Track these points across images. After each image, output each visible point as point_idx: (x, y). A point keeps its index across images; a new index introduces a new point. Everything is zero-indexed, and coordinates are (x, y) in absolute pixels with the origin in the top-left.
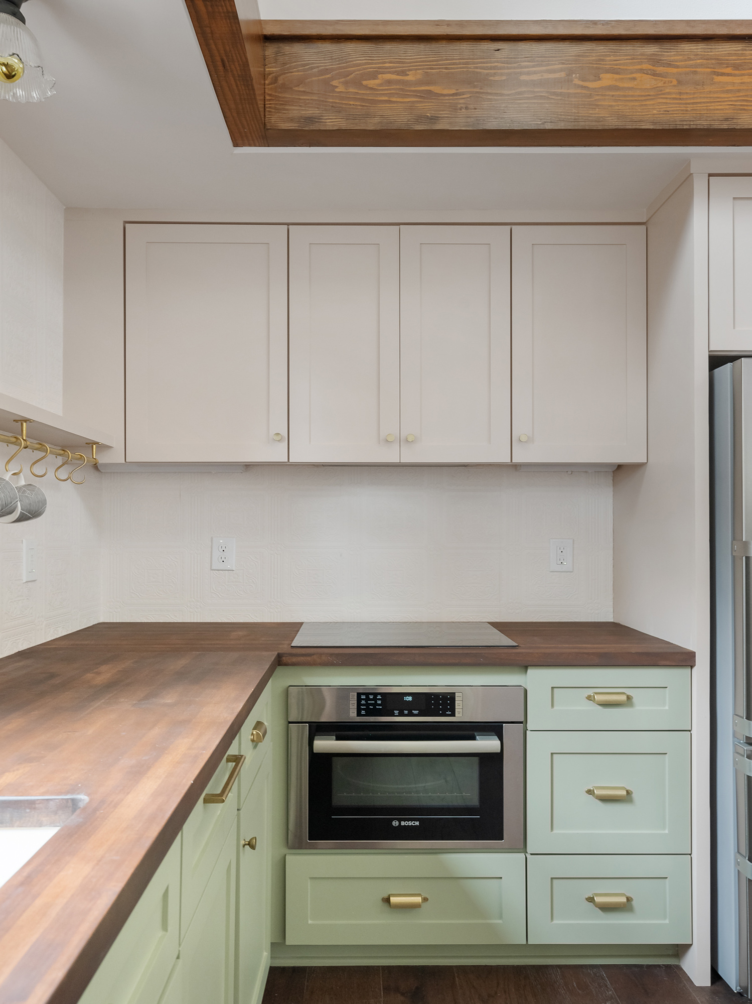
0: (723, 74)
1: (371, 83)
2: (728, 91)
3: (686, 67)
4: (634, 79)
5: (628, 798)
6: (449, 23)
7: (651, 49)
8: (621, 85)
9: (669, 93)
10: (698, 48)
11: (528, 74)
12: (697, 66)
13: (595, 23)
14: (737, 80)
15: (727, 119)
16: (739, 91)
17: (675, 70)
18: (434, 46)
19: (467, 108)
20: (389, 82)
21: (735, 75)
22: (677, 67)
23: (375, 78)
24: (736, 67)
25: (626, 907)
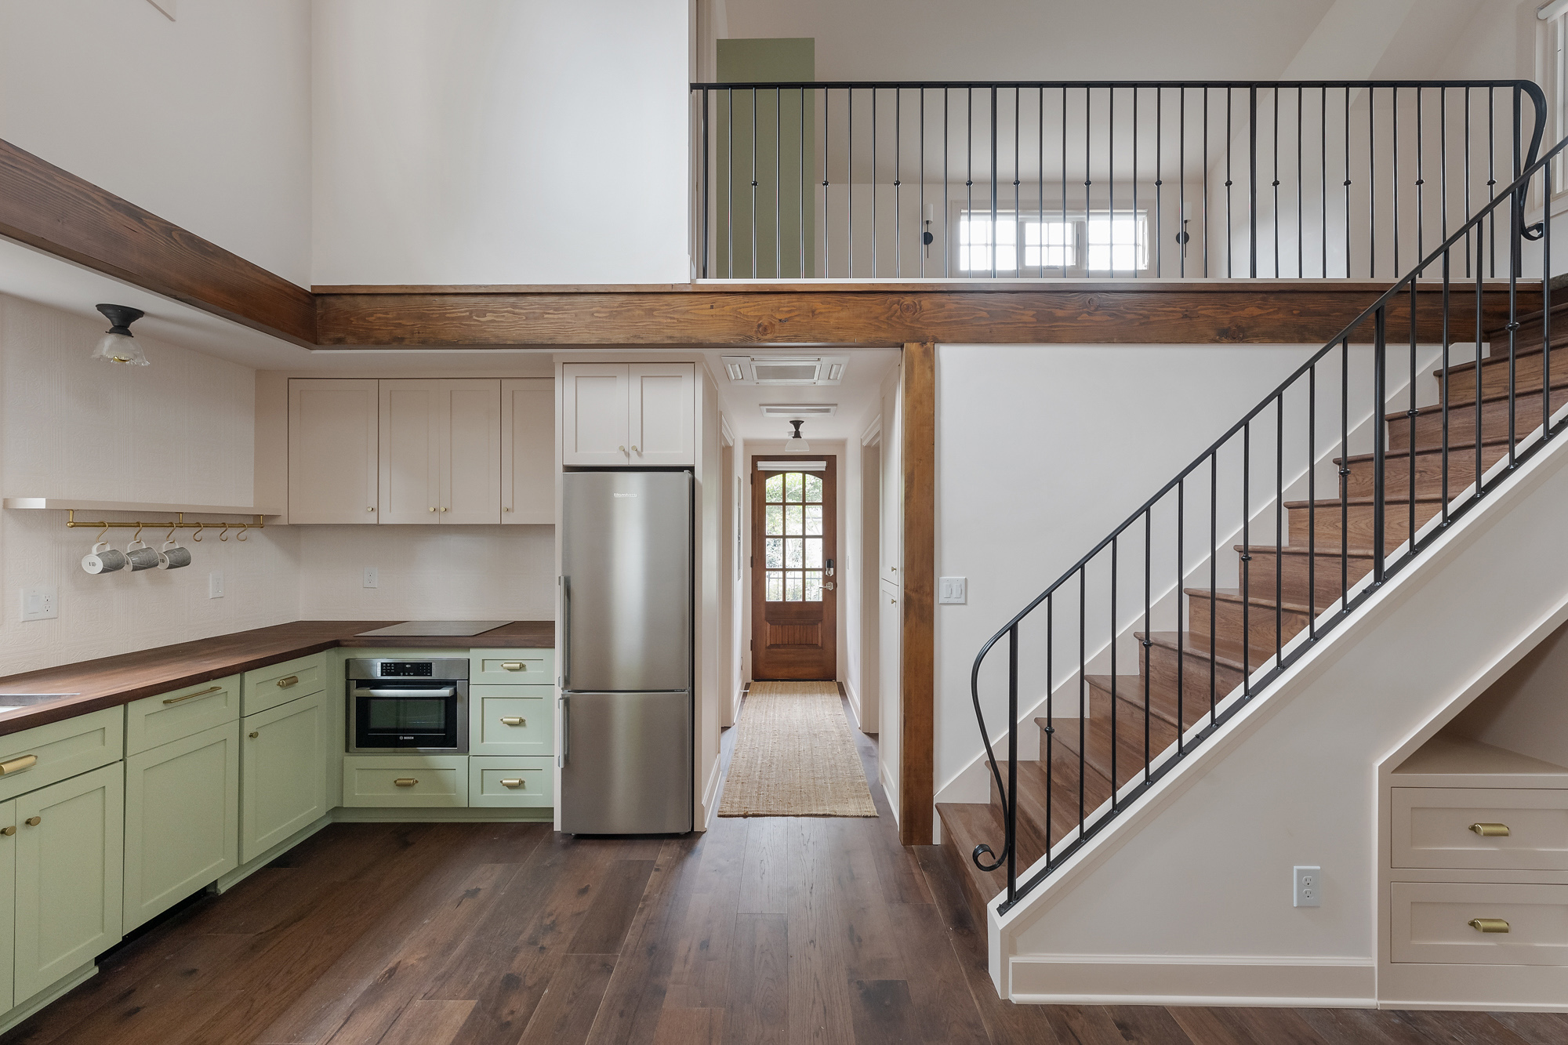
0: (549, 314)
1: (371, 319)
2: (552, 323)
3: (530, 309)
4: (504, 316)
5: (522, 723)
6: (406, 287)
7: (512, 299)
8: (497, 320)
9: (521, 324)
10: (536, 299)
11: (450, 313)
12: (535, 309)
13: (480, 286)
14: (556, 316)
15: (550, 339)
16: (557, 323)
17: (525, 311)
18: (403, 298)
19: (419, 333)
20: (380, 318)
21: (555, 314)
22: (525, 309)
23: (372, 316)
24: (556, 309)
25: (521, 785)
